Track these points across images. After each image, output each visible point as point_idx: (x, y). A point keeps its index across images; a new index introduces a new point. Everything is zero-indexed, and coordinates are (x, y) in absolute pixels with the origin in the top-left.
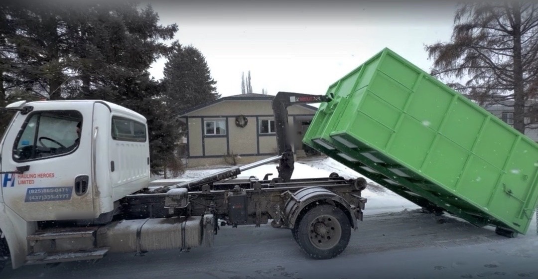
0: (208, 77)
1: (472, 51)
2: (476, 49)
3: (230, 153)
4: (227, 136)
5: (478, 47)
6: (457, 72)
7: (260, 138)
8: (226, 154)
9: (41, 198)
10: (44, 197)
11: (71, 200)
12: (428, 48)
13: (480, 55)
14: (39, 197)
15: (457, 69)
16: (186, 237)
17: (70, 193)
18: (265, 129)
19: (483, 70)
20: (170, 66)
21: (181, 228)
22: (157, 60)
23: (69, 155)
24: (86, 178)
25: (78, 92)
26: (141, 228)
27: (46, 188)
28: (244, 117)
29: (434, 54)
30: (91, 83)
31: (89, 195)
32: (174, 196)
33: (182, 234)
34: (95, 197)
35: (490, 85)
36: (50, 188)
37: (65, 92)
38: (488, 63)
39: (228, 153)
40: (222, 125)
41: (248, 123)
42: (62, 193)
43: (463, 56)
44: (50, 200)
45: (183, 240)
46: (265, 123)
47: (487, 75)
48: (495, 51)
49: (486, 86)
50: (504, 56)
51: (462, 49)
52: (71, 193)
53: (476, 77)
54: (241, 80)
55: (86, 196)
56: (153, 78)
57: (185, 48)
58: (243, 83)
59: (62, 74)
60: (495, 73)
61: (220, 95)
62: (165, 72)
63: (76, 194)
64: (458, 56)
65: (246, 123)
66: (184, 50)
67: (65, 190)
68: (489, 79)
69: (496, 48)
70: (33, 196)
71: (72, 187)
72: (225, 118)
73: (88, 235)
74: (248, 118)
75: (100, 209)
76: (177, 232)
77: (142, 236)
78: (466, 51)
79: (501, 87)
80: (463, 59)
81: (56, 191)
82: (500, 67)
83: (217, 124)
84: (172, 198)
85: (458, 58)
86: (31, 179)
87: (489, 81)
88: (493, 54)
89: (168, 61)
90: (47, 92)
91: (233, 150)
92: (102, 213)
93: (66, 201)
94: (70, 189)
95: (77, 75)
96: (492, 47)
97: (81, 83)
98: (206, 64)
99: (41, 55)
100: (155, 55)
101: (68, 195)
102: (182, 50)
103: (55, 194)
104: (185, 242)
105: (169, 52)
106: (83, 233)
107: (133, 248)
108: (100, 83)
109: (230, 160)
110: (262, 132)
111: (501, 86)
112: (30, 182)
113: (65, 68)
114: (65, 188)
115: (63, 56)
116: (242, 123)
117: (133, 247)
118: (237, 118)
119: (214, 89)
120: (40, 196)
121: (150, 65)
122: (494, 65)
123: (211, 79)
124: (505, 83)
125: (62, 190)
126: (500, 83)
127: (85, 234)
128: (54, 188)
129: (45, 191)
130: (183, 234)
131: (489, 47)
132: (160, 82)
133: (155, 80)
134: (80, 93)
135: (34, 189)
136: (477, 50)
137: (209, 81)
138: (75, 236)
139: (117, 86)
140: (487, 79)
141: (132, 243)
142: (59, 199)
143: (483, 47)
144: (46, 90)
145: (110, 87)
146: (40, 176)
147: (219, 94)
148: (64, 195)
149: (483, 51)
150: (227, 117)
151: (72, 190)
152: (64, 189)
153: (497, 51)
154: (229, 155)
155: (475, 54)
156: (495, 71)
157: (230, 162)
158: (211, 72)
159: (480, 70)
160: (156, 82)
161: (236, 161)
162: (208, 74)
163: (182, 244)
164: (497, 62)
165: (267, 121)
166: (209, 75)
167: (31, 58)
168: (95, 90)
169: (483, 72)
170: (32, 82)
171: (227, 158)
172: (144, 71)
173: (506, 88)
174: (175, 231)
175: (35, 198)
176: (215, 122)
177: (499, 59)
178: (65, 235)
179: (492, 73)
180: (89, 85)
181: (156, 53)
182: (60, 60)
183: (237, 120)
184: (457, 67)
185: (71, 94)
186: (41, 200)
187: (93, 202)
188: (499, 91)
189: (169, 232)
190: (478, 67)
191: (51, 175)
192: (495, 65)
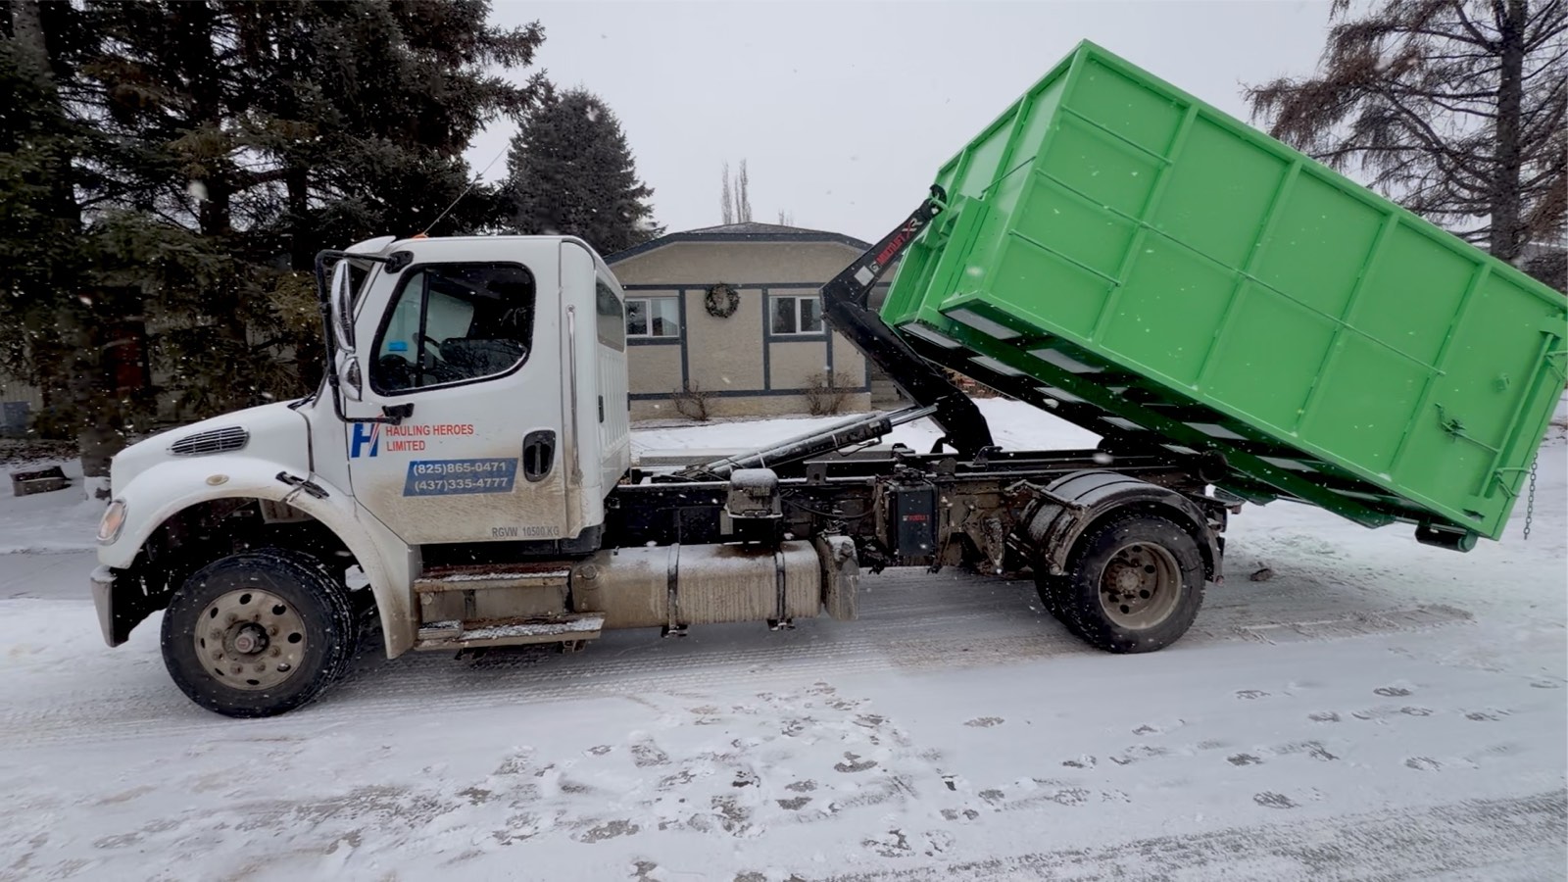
0: (629, 178)
1: (1377, 102)
2: (1390, 95)
3: (692, 388)
4: (682, 341)
5: (1395, 91)
6: (1330, 162)
7: (772, 345)
8: (680, 390)
9: (443, 485)
10: (450, 484)
11: (514, 492)
12: (1251, 92)
13: (1398, 113)
14: (436, 485)
15: (1331, 155)
16: (788, 591)
17: (511, 474)
18: (786, 323)
19: (1405, 157)
20: (525, 146)
21: (774, 570)
22: (486, 124)
23: (506, 379)
24: (549, 435)
25: (277, 215)
26: (677, 566)
27: (454, 462)
28: (730, 290)
29: (1266, 111)
30: (311, 191)
31: (557, 480)
32: (754, 487)
33: (778, 583)
34: (570, 487)
35: (1422, 199)
36: (463, 462)
37: (242, 215)
38: (1421, 136)
39: (686, 387)
40: (669, 312)
41: (739, 306)
42: (491, 474)
43: (1353, 116)
44: (465, 491)
45: (781, 599)
46: (786, 307)
47: (1417, 170)
48: (1444, 101)
49: (1411, 204)
50: (1469, 115)
51: (1348, 94)
52: (513, 474)
53: (1385, 176)
54: (722, 187)
55: (550, 481)
56: (479, 177)
57: (564, 95)
58: (726, 196)
59: (231, 163)
60: (1441, 166)
61: (664, 229)
62: (512, 163)
63: (526, 476)
64: (1336, 115)
65: (733, 307)
66: (561, 99)
67: (499, 468)
68: (1421, 185)
69: (1449, 91)
70: (424, 480)
71: (516, 460)
72: (677, 293)
73: (558, 582)
74: (740, 293)
75: (582, 517)
76: (766, 578)
77: (682, 586)
78: (1361, 101)
79: (1456, 207)
80: (1350, 126)
81: (479, 468)
82: (1455, 148)
83: (656, 308)
84: (751, 493)
85: (1336, 119)
86: (418, 438)
87: (1420, 190)
88: (1439, 109)
89: (520, 131)
90: (195, 215)
91: (700, 380)
92: (587, 526)
93: (501, 494)
94: (512, 462)
95: (271, 167)
96: (1438, 90)
97: (283, 190)
98: (622, 139)
99: (171, 113)
100: (482, 112)
101: (506, 479)
102: (555, 100)
103: (475, 476)
104: (784, 605)
105: (522, 103)
106: (545, 575)
107: (660, 617)
108: (335, 190)
109: (691, 406)
110: (777, 330)
111: (1456, 203)
112: (419, 446)
113: (240, 149)
114: (500, 461)
115: (232, 115)
116: (724, 304)
117: (660, 615)
118: (711, 291)
119: (647, 210)
120: (441, 482)
121: (469, 141)
122: (1438, 142)
123: (637, 181)
124: (1465, 193)
125: (492, 466)
126: (1452, 194)
127: (551, 578)
128: (473, 462)
129: (451, 469)
130: (781, 584)
131: (1427, 90)
132: (497, 188)
133: (485, 183)
134: (281, 216)
135: (425, 463)
136: (1393, 99)
137: (633, 187)
138: (529, 583)
139: (381, 200)
140: (1414, 183)
141: (656, 605)
142: (486, 490)
143: (1411, 91)
144: (191, 211)
145: (363, 200)
146: (439, 430)
147: (659, 226)
148: (497, 480)
149: (1409, 102)
150: (682, 289)
151: (515, 467)
152: (496, 464)
153: (1449, 103)
154: (687, 393)
155: (1385, 110)
156: (1440, 159)
157: (691, 412)
158: (636, 163)
159: (1397, 157)
160: (487, 189)
161: (707, 410)
162: (630, 169)
163: (778, 609)
164: (1446, 135)
165: (792, 301)
166: (632, 173)
167: (144, 119)
168: (323, 211)
169: (1403, 164)
170: (152, 189)
171: (683, 400)
172: (453, 159)
173: (1470, 208)
174: (760, 576)
175: (428, 485)
176: (649, 302)
177: (1453, 123)
178: (502, 579)
179: (1430, 165)
180: (304, 196)
181: (486, 107)
182: (225, 126)
183: (709, 296)
184: (1331, 150)
185: (258, 219)
186: (441, 492)
187: (566, 495)
188: (1448, 218)
189: (745, 577)
190: (1395, 149)
191: (464, 430)
192: (1443, 142)
